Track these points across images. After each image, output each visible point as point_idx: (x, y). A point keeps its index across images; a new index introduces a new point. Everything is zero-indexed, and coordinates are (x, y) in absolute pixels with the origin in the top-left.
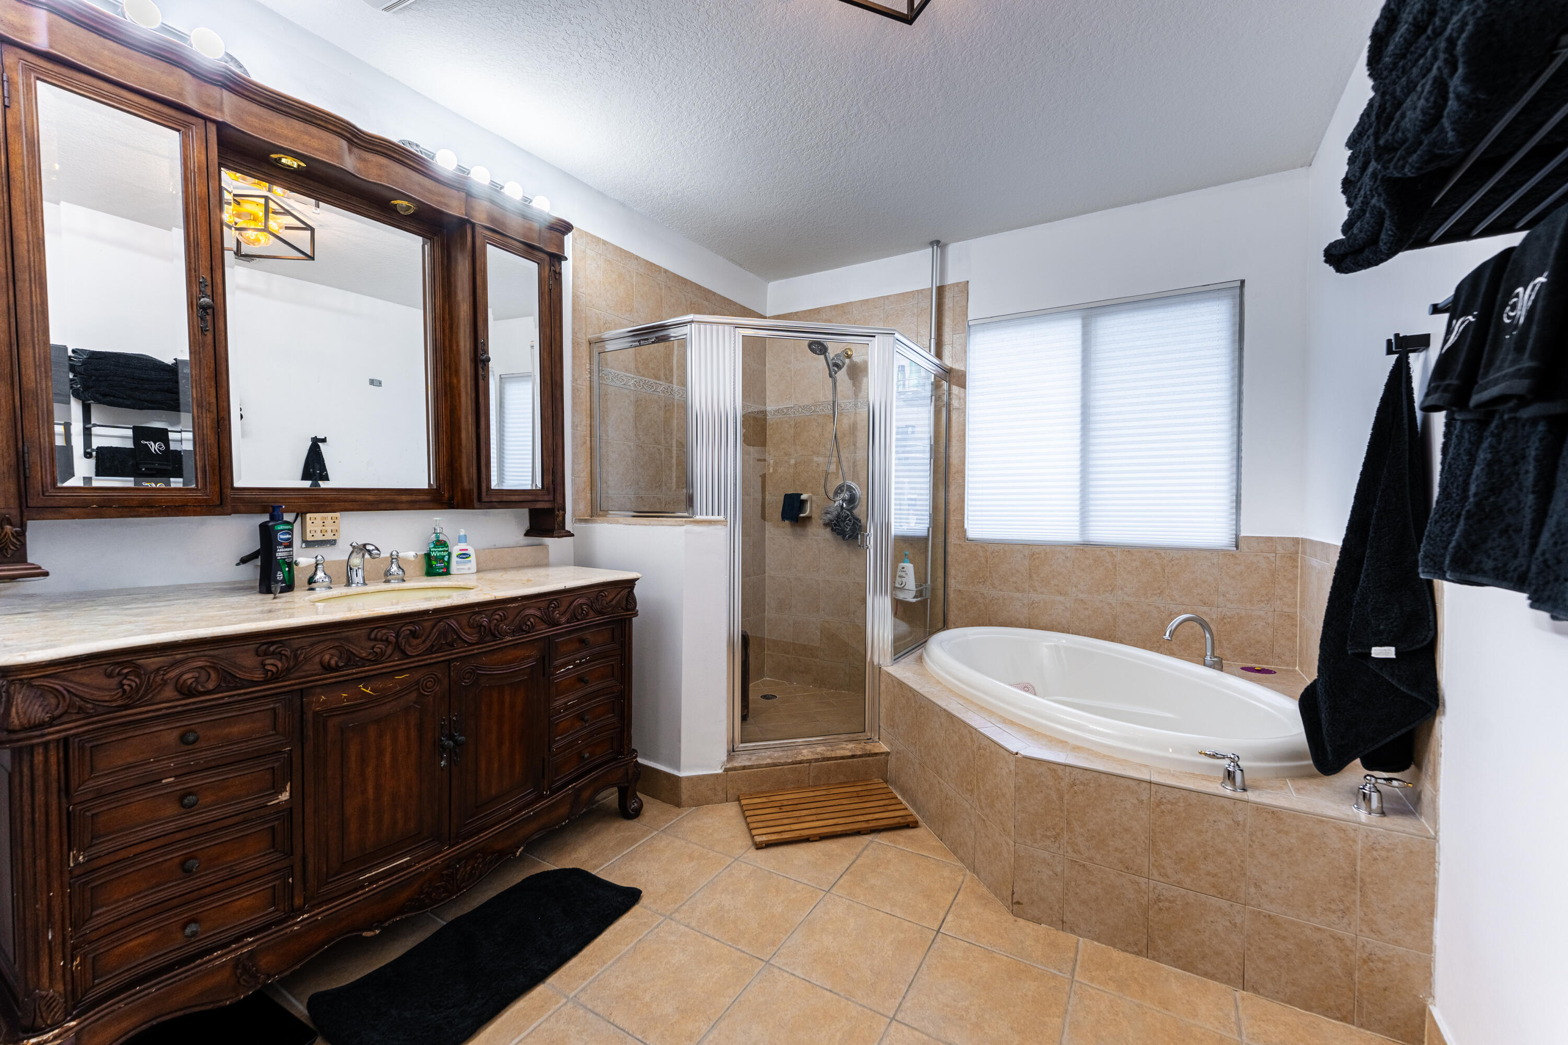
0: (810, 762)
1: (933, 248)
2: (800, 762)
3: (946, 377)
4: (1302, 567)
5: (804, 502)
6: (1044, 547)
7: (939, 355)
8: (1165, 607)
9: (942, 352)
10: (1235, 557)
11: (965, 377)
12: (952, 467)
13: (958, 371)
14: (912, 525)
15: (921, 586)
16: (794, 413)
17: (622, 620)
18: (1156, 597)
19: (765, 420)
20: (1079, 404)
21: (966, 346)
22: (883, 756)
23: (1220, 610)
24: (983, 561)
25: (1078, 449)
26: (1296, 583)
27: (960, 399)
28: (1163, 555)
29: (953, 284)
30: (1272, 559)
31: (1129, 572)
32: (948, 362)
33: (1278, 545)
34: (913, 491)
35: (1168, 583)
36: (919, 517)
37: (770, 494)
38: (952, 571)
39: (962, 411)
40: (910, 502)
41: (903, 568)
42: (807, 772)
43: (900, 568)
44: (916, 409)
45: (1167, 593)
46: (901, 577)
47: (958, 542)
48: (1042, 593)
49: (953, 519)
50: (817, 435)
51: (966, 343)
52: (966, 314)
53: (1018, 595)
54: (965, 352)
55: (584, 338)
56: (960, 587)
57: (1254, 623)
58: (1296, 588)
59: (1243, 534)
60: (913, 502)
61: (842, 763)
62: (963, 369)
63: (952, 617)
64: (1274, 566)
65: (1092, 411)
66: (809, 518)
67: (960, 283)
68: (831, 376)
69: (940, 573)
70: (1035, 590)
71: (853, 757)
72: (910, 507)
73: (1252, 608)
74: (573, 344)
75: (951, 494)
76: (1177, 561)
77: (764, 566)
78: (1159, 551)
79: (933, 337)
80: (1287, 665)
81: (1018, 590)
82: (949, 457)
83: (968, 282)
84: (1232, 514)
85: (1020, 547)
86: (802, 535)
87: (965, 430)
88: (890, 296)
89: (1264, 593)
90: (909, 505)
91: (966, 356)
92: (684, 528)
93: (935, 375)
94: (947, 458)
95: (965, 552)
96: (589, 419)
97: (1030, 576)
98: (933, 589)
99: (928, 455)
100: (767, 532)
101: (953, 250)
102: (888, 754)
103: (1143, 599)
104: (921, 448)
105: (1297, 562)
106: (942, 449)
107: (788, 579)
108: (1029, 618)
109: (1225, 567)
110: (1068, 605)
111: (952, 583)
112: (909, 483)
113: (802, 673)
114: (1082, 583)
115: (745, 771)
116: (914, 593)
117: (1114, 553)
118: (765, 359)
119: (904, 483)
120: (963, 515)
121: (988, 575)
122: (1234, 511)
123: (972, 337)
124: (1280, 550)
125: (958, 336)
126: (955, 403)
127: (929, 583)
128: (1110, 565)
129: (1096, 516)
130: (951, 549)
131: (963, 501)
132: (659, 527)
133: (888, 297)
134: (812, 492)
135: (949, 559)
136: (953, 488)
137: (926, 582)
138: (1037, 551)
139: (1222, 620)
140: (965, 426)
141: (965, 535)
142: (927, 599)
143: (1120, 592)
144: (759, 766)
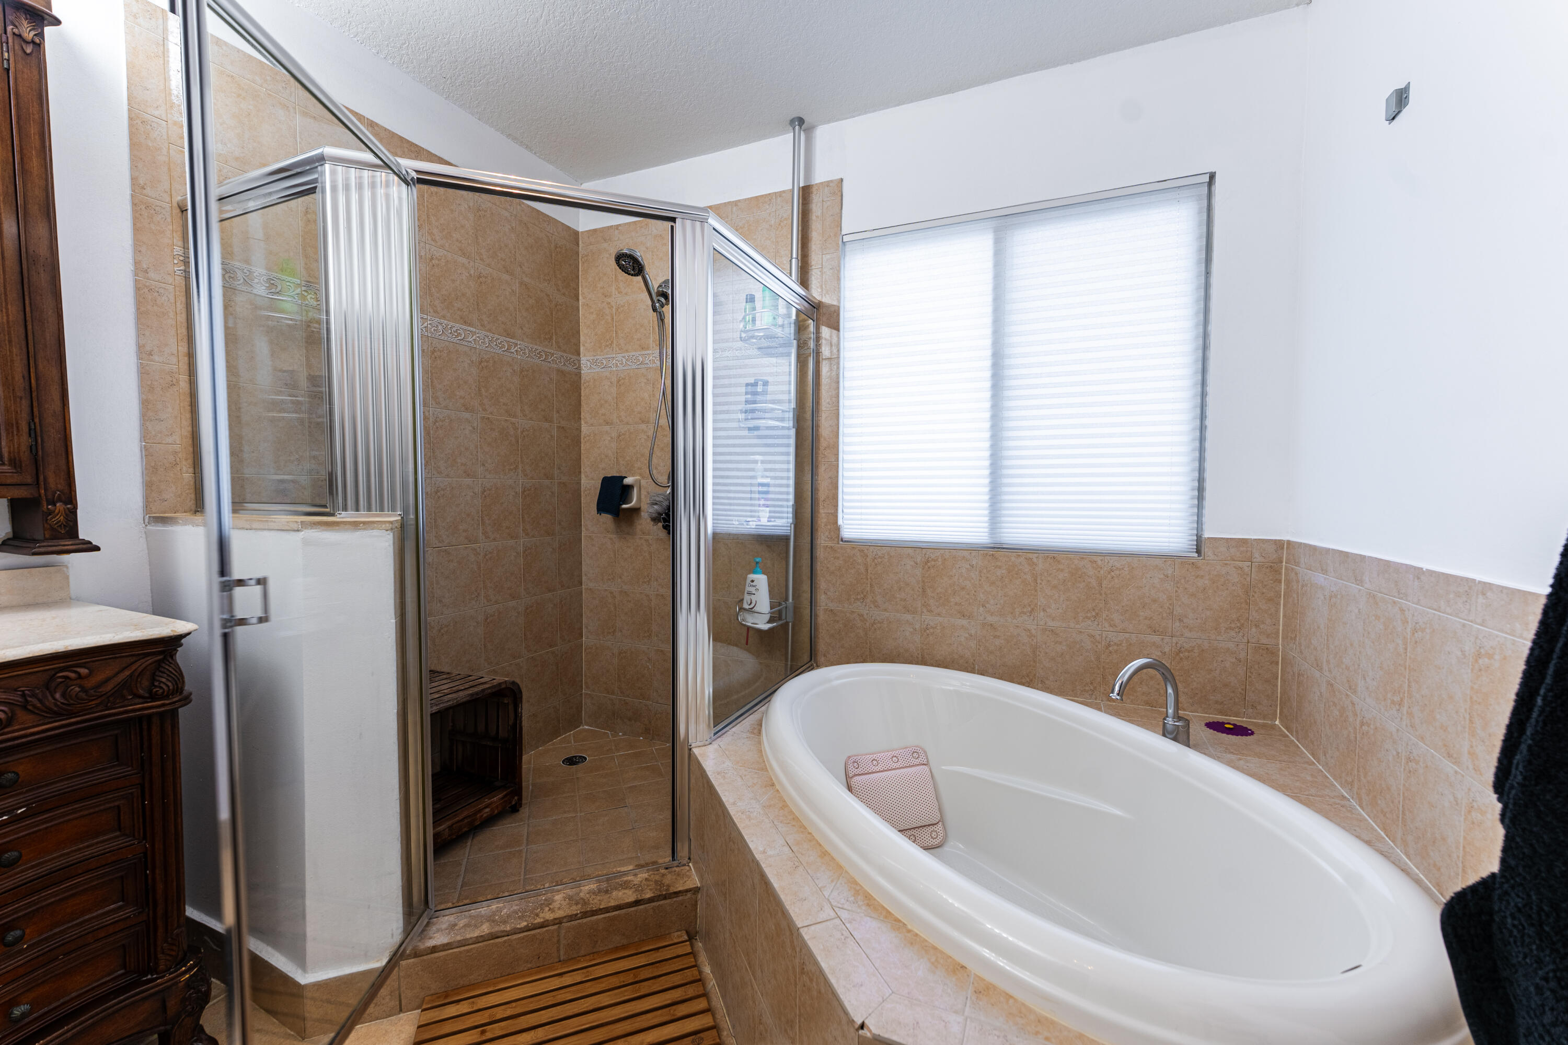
0: (560, 923)
1: (794, 129)
2: (542, 926)
3: (813, 314)
4: (1288, 582)
5: (629, 488)
6: (942, 552)
7: (804, 281)
8: (1101, 635)
9: (808, 280)
10: (1198, 568)
11: (838, 315)
12: (822, 440)
13: (829, 306)
14: (764, 521)
15: (780, 604)
16: (617, 366)
17: (140, 718)
18: (1089, 622)
19: (579, 375)
20: (989, 353)
21: (839, 271)
22: (689, 895)
23: (1174, 640)
24: (862, 570)
25: (988, 415)
26: (1279, 604)
27: (831, 345)
28: (1100, 563)
29: (822, 183)
30: (1247, 570)
31: (1055, 587)
32: (816, 294)
33: (1254, 551)
34: (767, 474)
35: (1106, 603)
36: (773, 509)
37: (587, 476)
38: (822, 584)
39: (835, 360)
40: (761, 489)
41: (753, 581)
42: (555, 940)
43: (748, 581)
44: (774, 360)
45: (1104, 616)
46: (750, 593)
47: (830, 544)
48: (939, 614)
49: (822, 512)
50: (646, 395)
51: (839, 266)
52: (840, 226)
53: (908, 617)
54: (839, 279)
55: (168, 199)
56: (832, 606)
57: (1220, 659)
58: (1277, 611)
59: (1207, 534)
60: (765, 489)
61: (619, 916)
62: (835, 303)
63: (821, 646)
64: (1248, 579)
65: (1007, 362)
66: (636, 511)
67: (831, 181)
68: (654, 310)
69: (806, 587)
70: (930, 611)
71: (637, 903)
72: (761, 496)
73: (1219, 638)
74: (134, 204)
75: (820, 478)
76: (1118, 572)
77: (580, 576)
78: (1095, 558)
79: (794, 256)
80: (1264, 718)
81: (907, 610)
82: (818, 426)
83: (842, 180)
84: (1192, 507)
85: (910, 551)
86: (628, 534)
87: (838, 388)
88: (739, 201)
89: (1234, 616)
90: (759, 492)
91: (839, 284)
92: (301, 534)
93: (798, 311)
94: (815, 427)
95: (838, 558)
96: (185, 345)
97: (924, 591)
98: (797, 609)
99: (791, 424)
100: (583, 529)
101: (823, 134)
102: (696, 890)
103: (1072, 625)
104: (779, 414)
105: (1280, 574)
106: (808, 415)
107: (611, 593)
108: (922, 649)
109: (1183, 581)
110: (973, 632)
111: (822, 599)
112: (763, 462)
113: (630, 720)
114: (992, 602)
115: (436, 955)
116: (767, 617)
117: (1035, 560)
118: (577, 289)
119: (756, 462)
120: (836, 506)
121: (868, 589)
122: (1196, 502)
123: (847, 259)
124: (1258, 558)
125: (828, 256)
126: (825, 351)
127: (791, 600)
128: (1028, 577)
129: (1013, 509)
130: (820, 553)
131: (836, 488)
132: (266, 533)
133: (736, 203)
134: (641, 475)
135: (819, 567)
136: (822, 469)
137: (787, 599)
138: (933, 557)
139: (1177, 654)
140: (838, 382)
141: (839, 535)
142: (787, 623)
143: (1042, 614)
144: (463, 943)
